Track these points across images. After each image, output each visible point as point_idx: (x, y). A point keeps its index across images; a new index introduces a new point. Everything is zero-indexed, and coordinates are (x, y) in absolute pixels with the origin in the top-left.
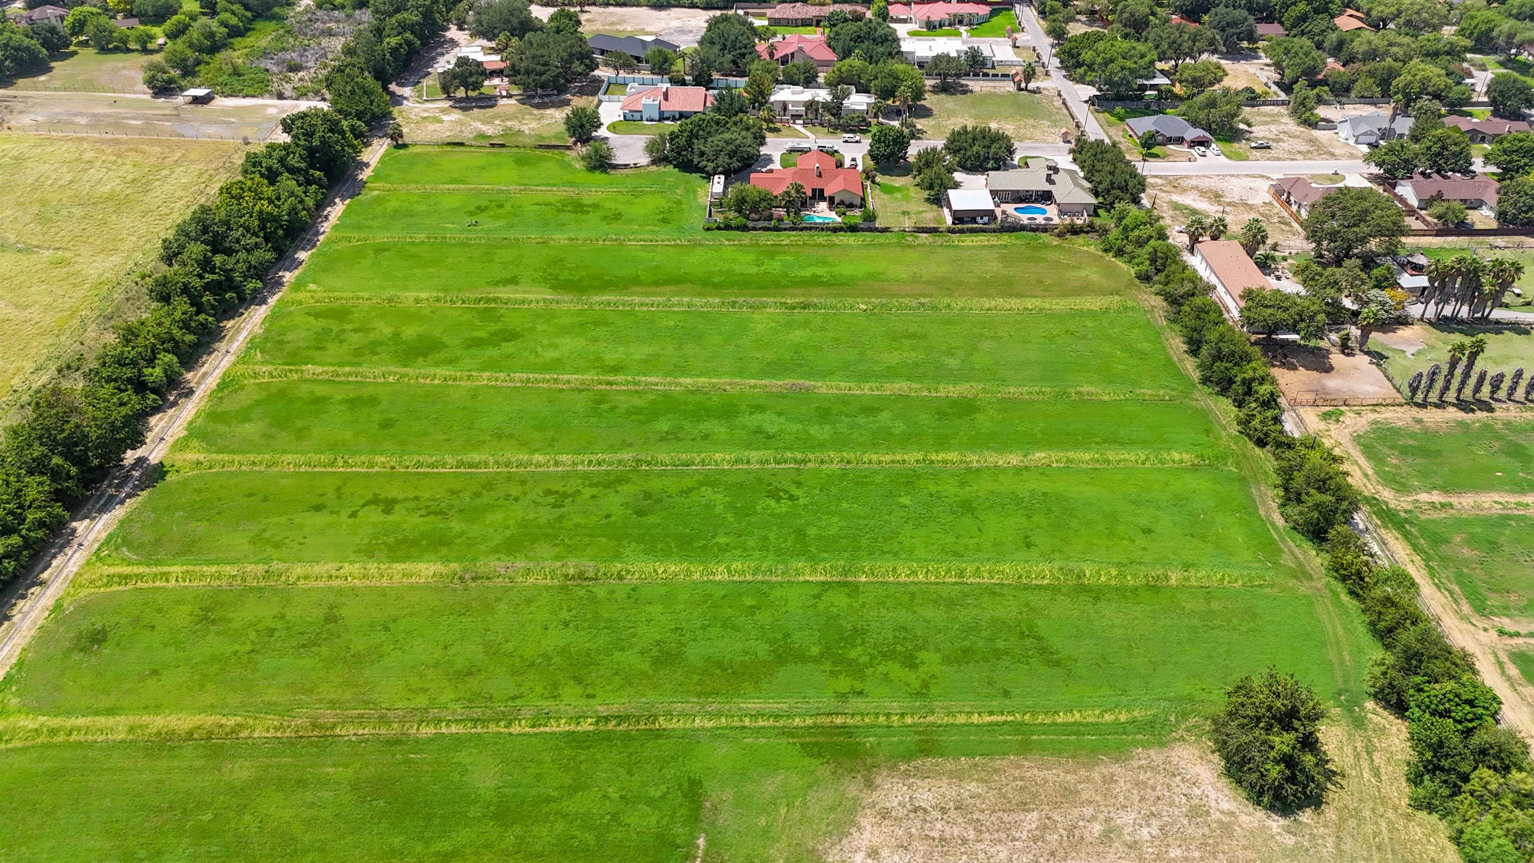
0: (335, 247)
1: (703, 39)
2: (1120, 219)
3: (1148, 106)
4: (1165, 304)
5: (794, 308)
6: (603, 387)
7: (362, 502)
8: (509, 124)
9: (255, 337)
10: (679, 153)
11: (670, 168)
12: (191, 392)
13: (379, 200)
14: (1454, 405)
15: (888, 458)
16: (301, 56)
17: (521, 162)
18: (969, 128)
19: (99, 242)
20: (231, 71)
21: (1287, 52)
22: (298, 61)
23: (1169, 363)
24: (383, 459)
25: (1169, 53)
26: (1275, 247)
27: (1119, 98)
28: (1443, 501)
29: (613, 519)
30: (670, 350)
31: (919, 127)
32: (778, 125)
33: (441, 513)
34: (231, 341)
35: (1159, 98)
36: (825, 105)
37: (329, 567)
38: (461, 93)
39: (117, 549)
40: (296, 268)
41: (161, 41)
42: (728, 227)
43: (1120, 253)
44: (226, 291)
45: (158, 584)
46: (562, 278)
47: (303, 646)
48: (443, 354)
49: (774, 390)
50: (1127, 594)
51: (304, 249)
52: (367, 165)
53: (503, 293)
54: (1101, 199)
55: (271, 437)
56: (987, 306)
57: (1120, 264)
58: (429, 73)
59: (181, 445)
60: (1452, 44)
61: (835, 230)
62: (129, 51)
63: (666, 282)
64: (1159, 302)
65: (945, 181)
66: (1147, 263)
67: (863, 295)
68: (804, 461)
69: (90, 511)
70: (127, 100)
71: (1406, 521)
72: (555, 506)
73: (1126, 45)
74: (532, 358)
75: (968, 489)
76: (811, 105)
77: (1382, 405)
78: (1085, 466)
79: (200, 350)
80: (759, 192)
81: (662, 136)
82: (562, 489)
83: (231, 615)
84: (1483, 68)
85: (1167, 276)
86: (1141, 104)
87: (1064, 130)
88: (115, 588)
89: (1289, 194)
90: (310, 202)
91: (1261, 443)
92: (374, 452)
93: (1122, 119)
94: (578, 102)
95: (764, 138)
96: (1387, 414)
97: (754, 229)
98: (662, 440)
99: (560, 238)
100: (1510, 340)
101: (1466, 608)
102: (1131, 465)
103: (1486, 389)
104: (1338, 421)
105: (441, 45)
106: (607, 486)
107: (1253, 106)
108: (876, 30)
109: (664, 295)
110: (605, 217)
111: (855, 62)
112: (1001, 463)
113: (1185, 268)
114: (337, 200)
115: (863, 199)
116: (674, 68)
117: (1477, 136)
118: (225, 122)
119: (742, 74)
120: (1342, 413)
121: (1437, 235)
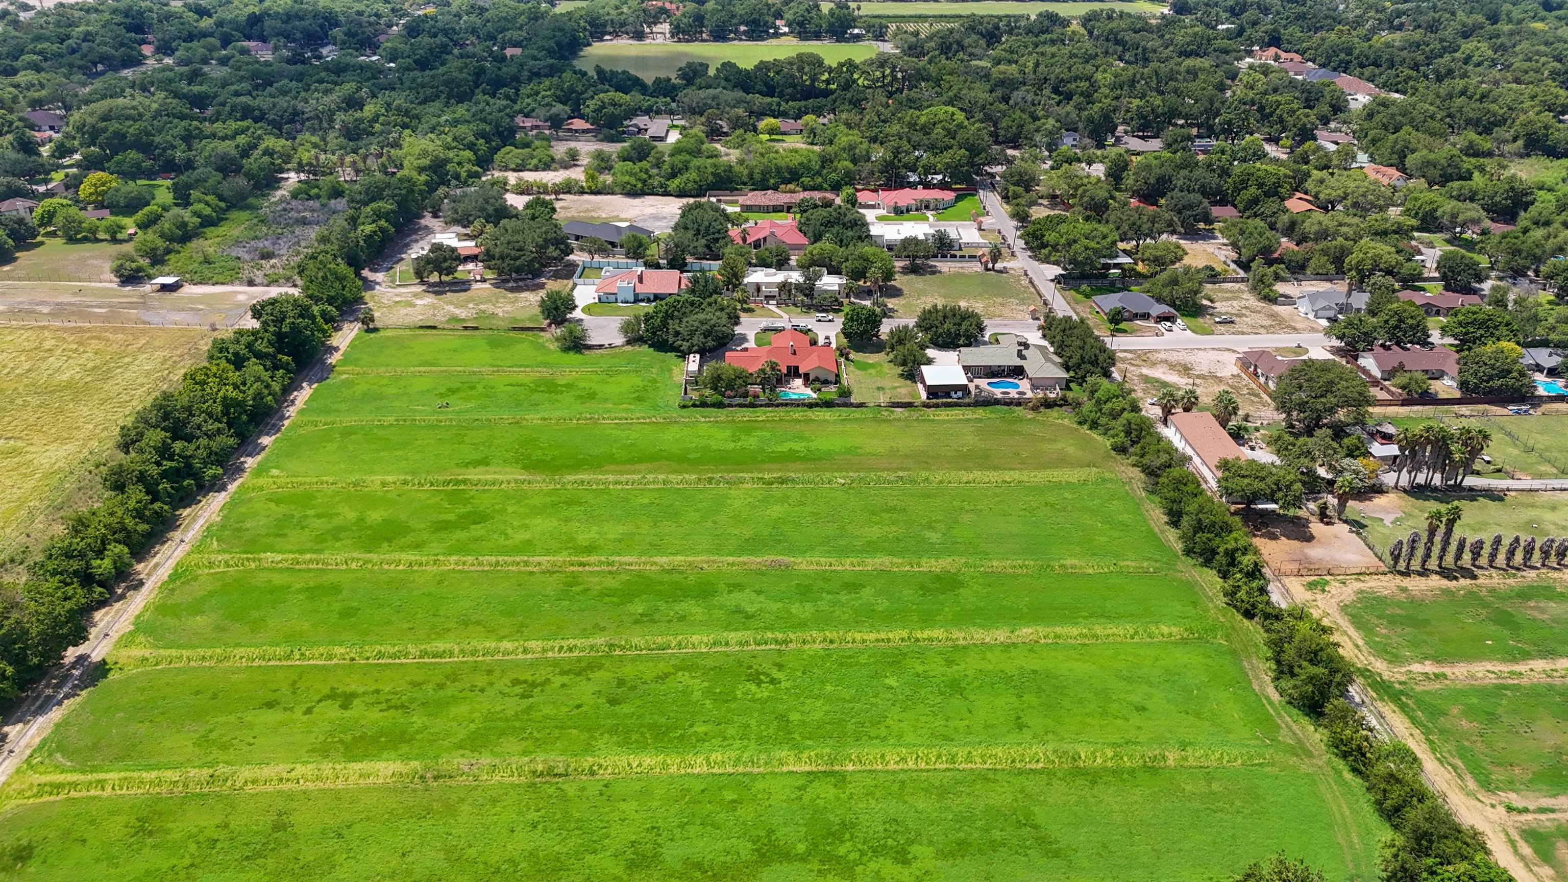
0: (301, 431)
1: (677, 225)
2: (1093, 392)
3: (1113, 283)
4: (1142, 475)
5: (772, 483)
6: (575, 569)
7: (317, 698)
8: (482, 307)
9: (212, 525)
10: (654, 333)
11: (645, 348)
12: (141, 583)
13: (348, 384)
14: (1437, 573)
15: (872, 636)
16: (274, 244)
17: (494, 344)
18: (940, 307)
19: (53, 431)
20: (202, 259)
21: (1242, 232)
22: (271, 249)
23: (1152, 535)
24: (342, 650)
25: (1130, 234)
26: (1246, 418)
27: (1084, 277)
28: (1436, 671)
29: (584, 709)
30: (645, 528)
31: (890, 306)
32: (752, 306)
33: (403, 706)
34: (186, 530)
35: (1124, 275)
36: (798, 286)
37: (281, 769)
38: (434, 278)
39: (50, 755)
40: (258, 454)
41: (132, 231)
42: (703, 405)
43: (1094, 425)
44: (184, 479)
45: (92, 792)
46: (534, 458)
47: (247, 858)
48: (410, 539)
49: (753, 567)
50: (1125, 776)
51: (268, 434)
52: (337, 349)
53: (473, 474)
54: (1072, 373)
55: (223, 630)
56: (965, 479)
57: (1095, 435)
58: (402, 259)
59: (127, 641)
60: (1399, 223)
61: (811, 406)
62: (98, 241)
63: (641, 460)
64: (1136, 473)
65: (919, 357)
66: (1122, 434)
67: (840, 469)
68: (786, 642)
69: (24, 714)
70: (92, 289)
71: (1402, 692)
72: (523, 696)
73: (1088, 227)
74: (502, 541)
75: (955, 667)
76: (784, 287)
77: (1365, 573)
78: (1073, 641)
79: (154, 540)
80: (734, 370)
81: (637, 317)
82: (530, 679)
83: (170, 825)
84: (1431, 245)
85: (1143, 448)
86: (1106, 282)
87: (1032, 308)
88: (46, 798)
89: (1256, 366)
90: (276, 387)
91: (1249, 614)
92: (333, 643)
93: (1088, 296)
94: (553, 285)
95: (738, 318)
96: (1371, 583)
97: (730, 406)
98: (636, 622)
99: (534, 418)
100: (1486, 506)
101: (1471, 784)
102: (1119, 639)
103: (1467, 557)
104: (1323, 591)
105: (416, 231)
106: (578, 674)
107: (1214, 283)
108: (845, 215)
109: (639, 472)
110: (580, 397)
111: (826, 245)
112: (987, 640)
113: (1160, 439)
114: (304, 384)
115: (837, 376)
116: (648, 252)
117: (1431, 309)
118: (192, 309)
119: (716, 258)
120: (1327, 583)
121: (1402, 405)
